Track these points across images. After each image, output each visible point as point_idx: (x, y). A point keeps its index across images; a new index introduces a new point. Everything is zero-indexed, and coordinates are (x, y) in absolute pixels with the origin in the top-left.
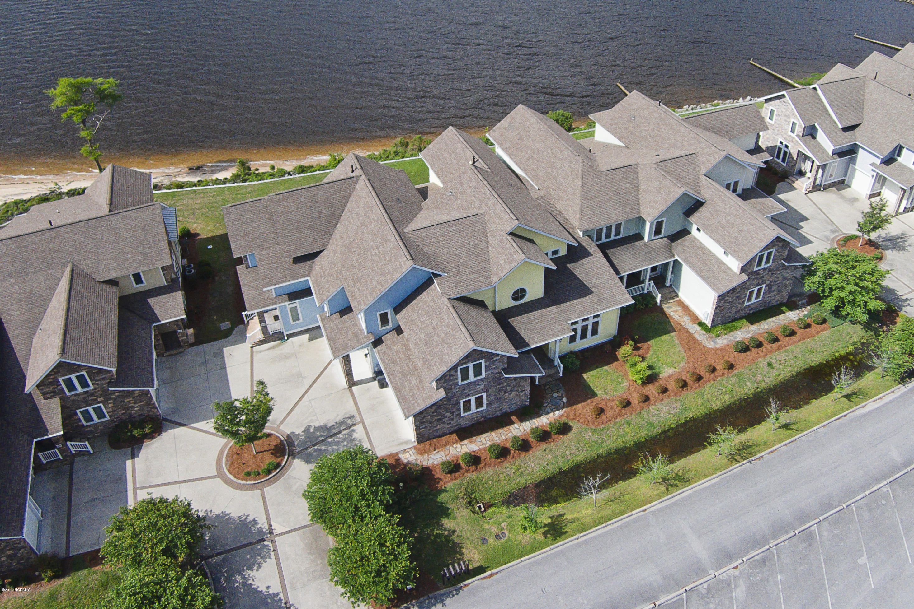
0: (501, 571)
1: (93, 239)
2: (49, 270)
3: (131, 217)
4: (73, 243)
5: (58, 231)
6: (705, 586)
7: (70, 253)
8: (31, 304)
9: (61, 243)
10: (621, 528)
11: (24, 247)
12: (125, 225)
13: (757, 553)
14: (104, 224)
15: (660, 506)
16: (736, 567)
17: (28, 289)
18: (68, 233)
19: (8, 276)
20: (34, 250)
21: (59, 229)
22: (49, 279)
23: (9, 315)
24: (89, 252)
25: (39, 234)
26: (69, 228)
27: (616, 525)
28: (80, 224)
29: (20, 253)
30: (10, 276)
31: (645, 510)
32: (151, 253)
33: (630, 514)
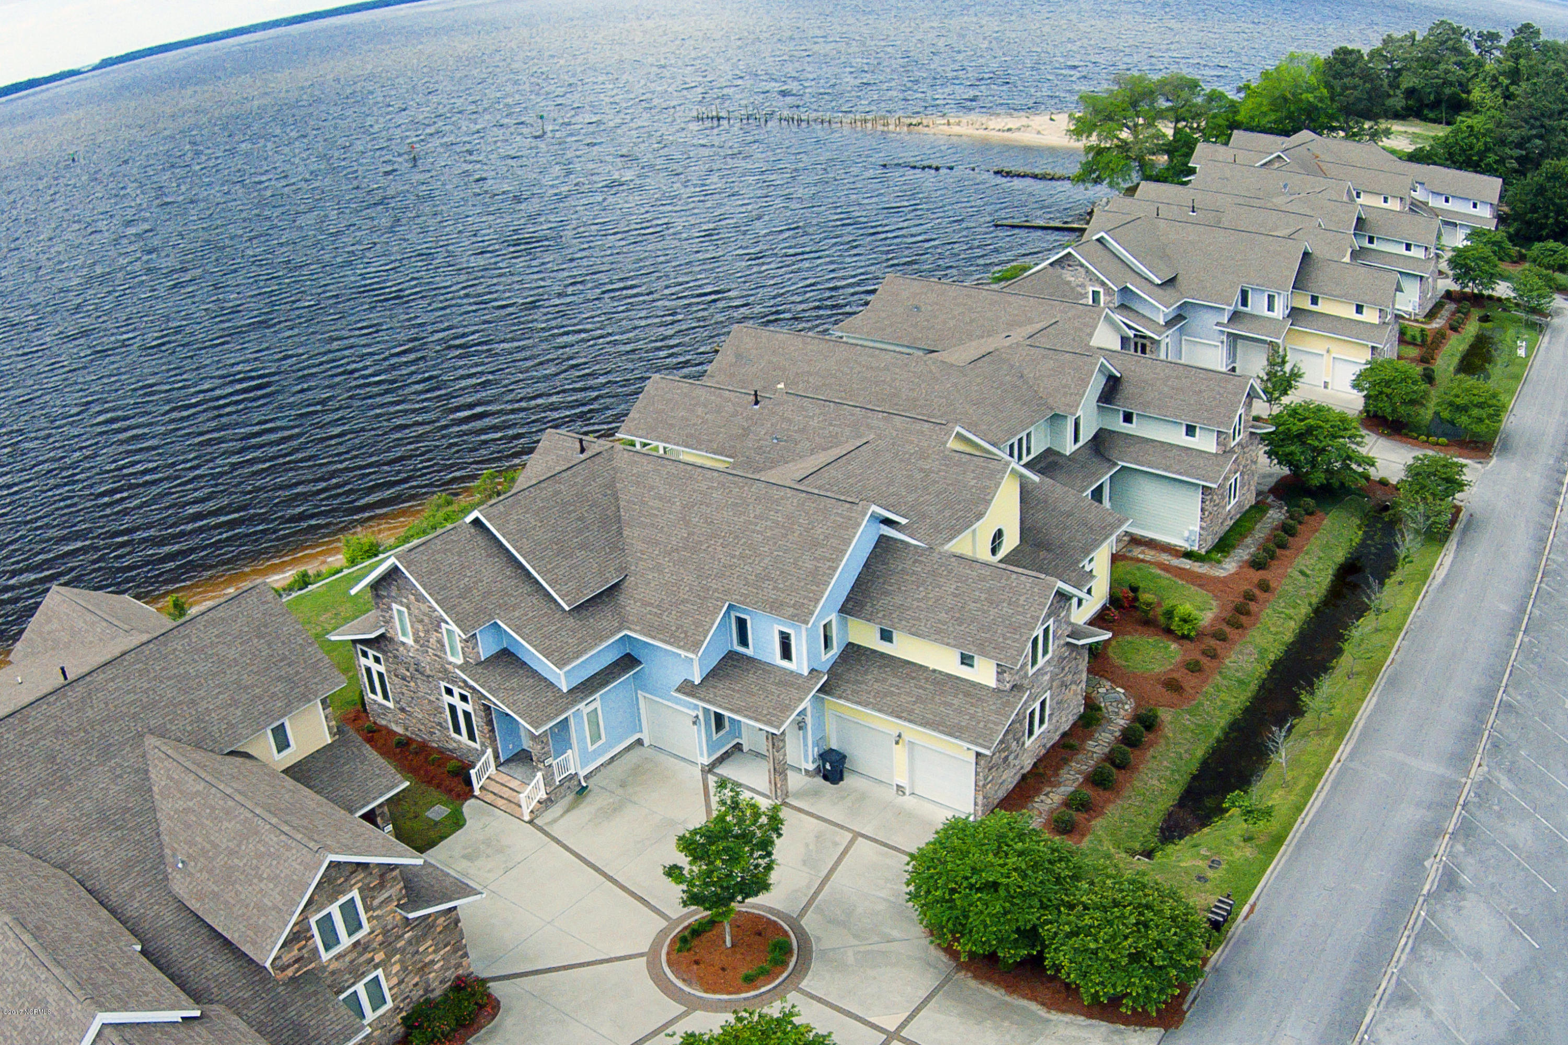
0: (1258, 898)
1: (169, 678)
2: (110, 759)
3: (222, 619)
4: (132, 697)
5: (91, 682)
6: (1472, 794)
7: (135, 716)
8: (116, 829)
9: (107, 704)
10: (1334, 787)
11: (35, 730)
12: (217, 636)
13: (1484, 742)
14: (177, 645)
15: (1348, 749)
16: (1480, 765)
17: (88, 805)
18: (113, 680)
19: (29, 796)
20: (57, 732)
21: (88, 679)
22: (120, 776)
23: (84, 863)
24: (175, 706)
25: (52, 699)
26: (110, 672)
27: (1326, 788)
28: (127, 657)
29: (32, 745)
30: (33, 793)
31: (1339, 761)
32: (297, 673)
33: (1328, 770)
